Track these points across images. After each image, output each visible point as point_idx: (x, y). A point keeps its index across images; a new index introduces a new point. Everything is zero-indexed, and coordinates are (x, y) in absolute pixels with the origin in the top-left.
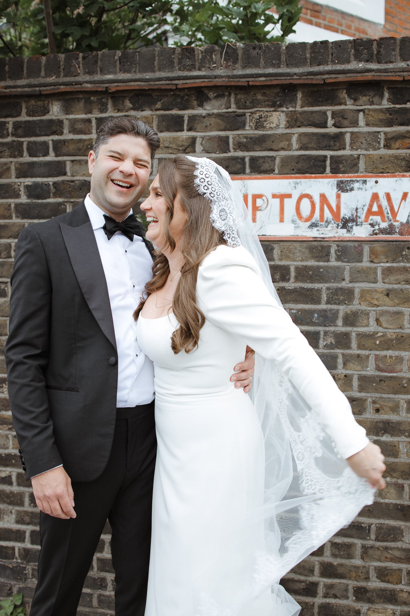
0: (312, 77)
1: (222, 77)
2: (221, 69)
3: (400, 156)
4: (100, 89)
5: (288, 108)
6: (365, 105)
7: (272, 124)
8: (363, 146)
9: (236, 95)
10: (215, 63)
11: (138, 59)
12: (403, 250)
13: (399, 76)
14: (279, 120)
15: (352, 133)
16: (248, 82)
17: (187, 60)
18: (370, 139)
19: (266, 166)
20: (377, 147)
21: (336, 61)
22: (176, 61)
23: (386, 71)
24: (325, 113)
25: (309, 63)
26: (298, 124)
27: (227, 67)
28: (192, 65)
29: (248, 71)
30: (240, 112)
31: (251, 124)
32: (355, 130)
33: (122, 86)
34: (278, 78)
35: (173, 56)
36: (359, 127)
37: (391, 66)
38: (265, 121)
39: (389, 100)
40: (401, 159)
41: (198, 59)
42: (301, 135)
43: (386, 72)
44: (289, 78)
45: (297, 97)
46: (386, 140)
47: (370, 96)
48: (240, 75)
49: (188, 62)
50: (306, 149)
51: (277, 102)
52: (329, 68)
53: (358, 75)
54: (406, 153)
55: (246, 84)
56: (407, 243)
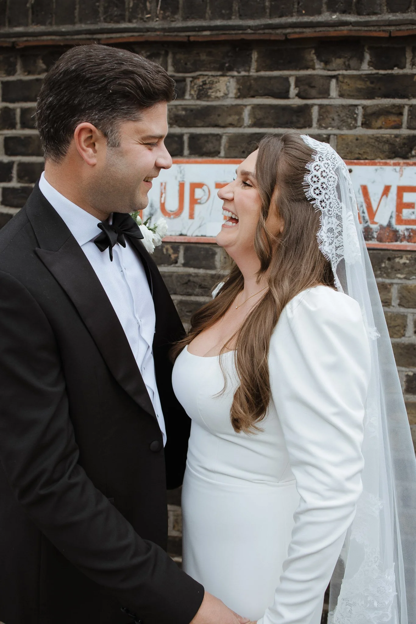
0: (270, 31)
1: (155, 30)
2: (157, 21)
3: (383, 137)
4: (5, 45)
5: (239, 72)
6: (339, 70)
7: (218, 93)
8: (335, 124)
9: (174, 54)
10: (149, 13)
11: (54, 7)
12: (382, 262)
13: (384, 31)
14: (227, 87)
15: (321, 106)
16: (189, 36)
17: (115, 9)
18: (344, 114)
19: (209, 147)
20: (354, 125)
21: (304, 12)
22: (101, 10)
23: (366, 24)
24: (286, 79)
25: (268, 14)
26: (252, 93)
27: (164, 18)
28: (121, 15)
29: (190, 23)
30: (180, 77)
31: (193, 92)
32: (325, 102)
33: (32, 41)
34: (227, 32)
35: (97, 4)
36: (331, 98)
37: (374, 18)
38: (210, 88)
39: (370, 64)
40: (384, 142)
41: (129, 8)
42: (256, 107)
43: (367, 26)
44: (240, 32)
45: (251, 58)
46: (365, 116)
47: (346, 57)
48: (178, 28)
49: (116, 11)
50: (261, 125)
51: (226, 63)
52: (293, 19)
53: (330, 29)
54: (391, 134)
55: (185, 40)
56: (388, 252)
